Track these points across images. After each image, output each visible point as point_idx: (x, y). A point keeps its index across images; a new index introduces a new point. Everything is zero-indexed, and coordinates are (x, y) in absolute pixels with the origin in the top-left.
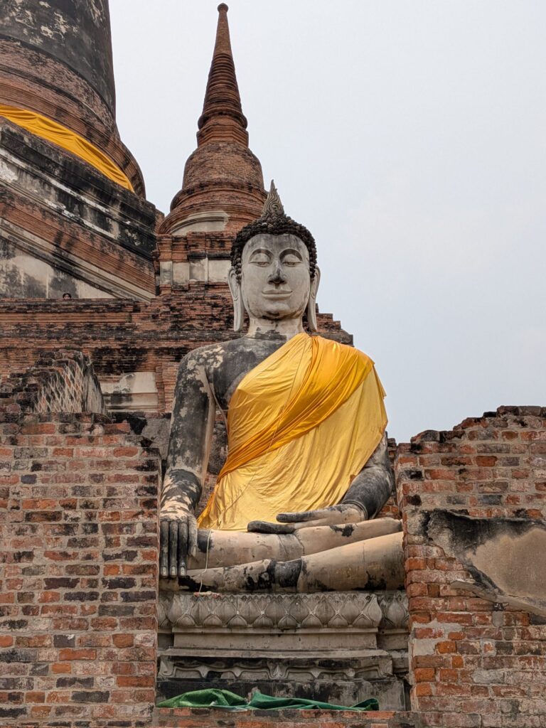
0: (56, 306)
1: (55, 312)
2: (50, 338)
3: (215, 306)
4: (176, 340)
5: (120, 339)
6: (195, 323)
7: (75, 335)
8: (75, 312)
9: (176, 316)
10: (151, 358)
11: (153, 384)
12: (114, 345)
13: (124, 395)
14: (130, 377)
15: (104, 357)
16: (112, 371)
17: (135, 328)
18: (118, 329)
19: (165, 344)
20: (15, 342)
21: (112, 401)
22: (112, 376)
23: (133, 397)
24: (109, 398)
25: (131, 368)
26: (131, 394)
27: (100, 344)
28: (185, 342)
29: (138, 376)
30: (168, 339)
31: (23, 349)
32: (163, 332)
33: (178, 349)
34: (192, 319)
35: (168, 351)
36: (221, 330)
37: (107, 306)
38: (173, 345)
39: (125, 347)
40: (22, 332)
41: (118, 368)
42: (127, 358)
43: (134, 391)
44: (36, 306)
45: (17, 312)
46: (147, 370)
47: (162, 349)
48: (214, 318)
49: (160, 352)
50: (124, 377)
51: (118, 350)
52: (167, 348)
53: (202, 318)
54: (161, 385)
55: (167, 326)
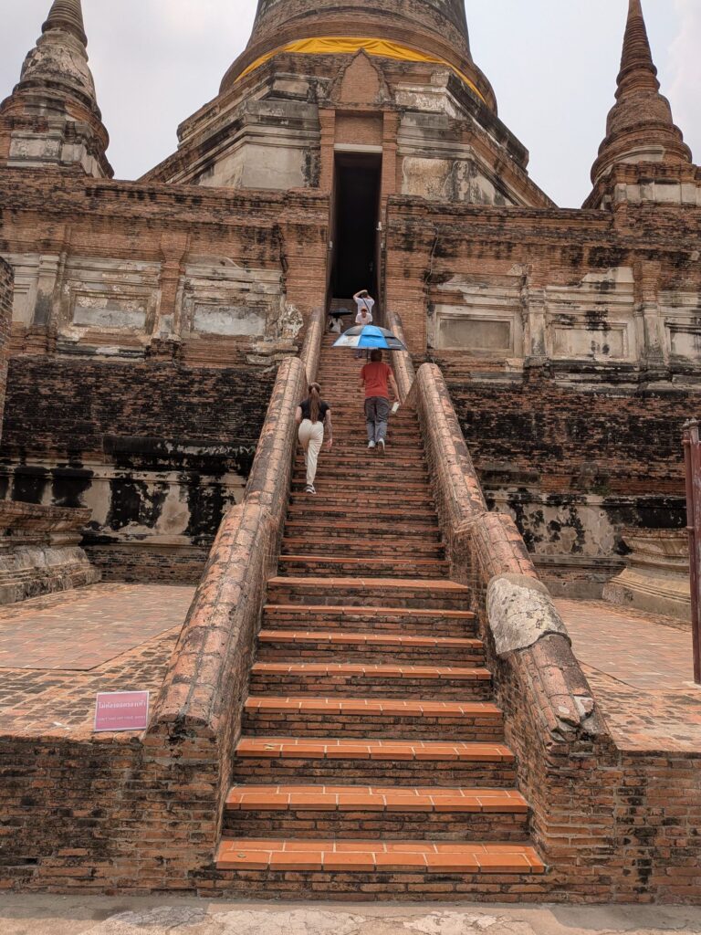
0: (556, 213)
1: (556, 218)
2: (560, 238)
3: (671, 219)
4: (650, 243)
5: (609, 241)
6: (661, 232)
7: (577, 236)
8: (570, 219)
9: (646, 225)
10: (631, 256)
11: (631, 276)
12: (606, 245)
13: (610, 284)
14: (614, 270)
15: (598, 254)
16: (601, 265)
17: (618, 233)
18: (605, 233)
19: (642, 247)
20: (536, 240)
21: (601, 288)
22: (601, 269)
23: (617, 285)
24: (599, 285)
25: (615, 264)
26: (615, 283)
27: (596, 244)
28: (657, 246)
29: (620, 269)
30: (644, 243)
31: (541, 245)
32: (639, 238)
33: (652, 251)
34: (658, 228)
35: (644, 252)
36: (679, 238)
37: (593, 215)
38: (648, 247)
39: (614, 247)
40: (539, 232)
41: (606, 263)
42: (615, 255)
43: (618, 280)
44: (542, 213)
45: (528, 217)
46: (626, 266)
47: (640, 250)
48: (674, 229)
49: (638, 252)
50: (610, 270)
51: (609, 249)
52: (644, 250)
53: (666, 228)
54: (639, 278)
55: (640, 233)
